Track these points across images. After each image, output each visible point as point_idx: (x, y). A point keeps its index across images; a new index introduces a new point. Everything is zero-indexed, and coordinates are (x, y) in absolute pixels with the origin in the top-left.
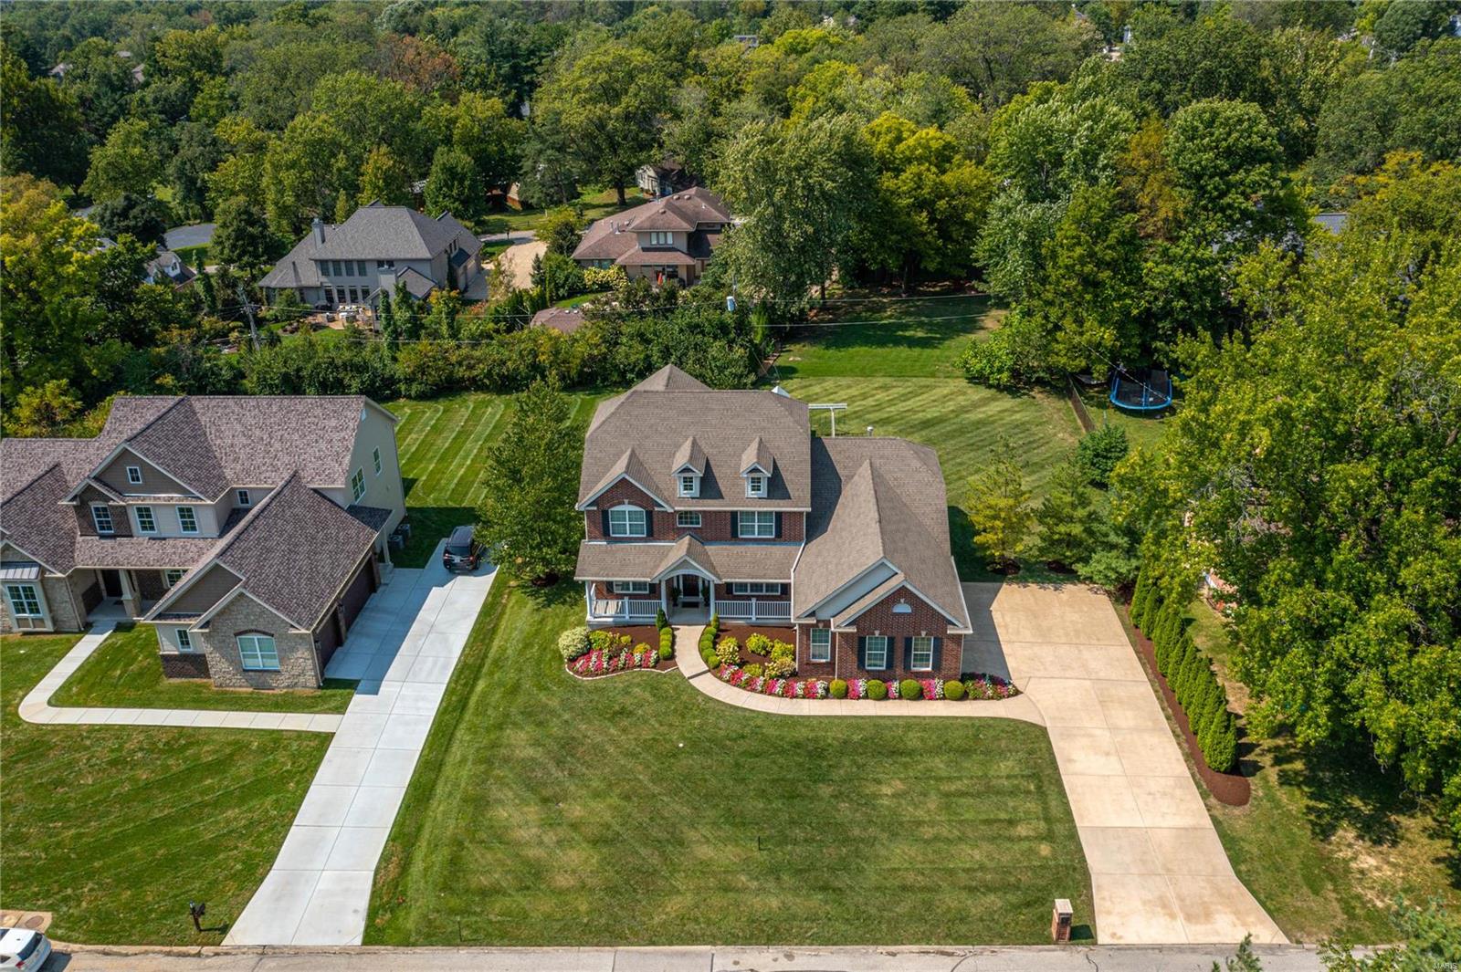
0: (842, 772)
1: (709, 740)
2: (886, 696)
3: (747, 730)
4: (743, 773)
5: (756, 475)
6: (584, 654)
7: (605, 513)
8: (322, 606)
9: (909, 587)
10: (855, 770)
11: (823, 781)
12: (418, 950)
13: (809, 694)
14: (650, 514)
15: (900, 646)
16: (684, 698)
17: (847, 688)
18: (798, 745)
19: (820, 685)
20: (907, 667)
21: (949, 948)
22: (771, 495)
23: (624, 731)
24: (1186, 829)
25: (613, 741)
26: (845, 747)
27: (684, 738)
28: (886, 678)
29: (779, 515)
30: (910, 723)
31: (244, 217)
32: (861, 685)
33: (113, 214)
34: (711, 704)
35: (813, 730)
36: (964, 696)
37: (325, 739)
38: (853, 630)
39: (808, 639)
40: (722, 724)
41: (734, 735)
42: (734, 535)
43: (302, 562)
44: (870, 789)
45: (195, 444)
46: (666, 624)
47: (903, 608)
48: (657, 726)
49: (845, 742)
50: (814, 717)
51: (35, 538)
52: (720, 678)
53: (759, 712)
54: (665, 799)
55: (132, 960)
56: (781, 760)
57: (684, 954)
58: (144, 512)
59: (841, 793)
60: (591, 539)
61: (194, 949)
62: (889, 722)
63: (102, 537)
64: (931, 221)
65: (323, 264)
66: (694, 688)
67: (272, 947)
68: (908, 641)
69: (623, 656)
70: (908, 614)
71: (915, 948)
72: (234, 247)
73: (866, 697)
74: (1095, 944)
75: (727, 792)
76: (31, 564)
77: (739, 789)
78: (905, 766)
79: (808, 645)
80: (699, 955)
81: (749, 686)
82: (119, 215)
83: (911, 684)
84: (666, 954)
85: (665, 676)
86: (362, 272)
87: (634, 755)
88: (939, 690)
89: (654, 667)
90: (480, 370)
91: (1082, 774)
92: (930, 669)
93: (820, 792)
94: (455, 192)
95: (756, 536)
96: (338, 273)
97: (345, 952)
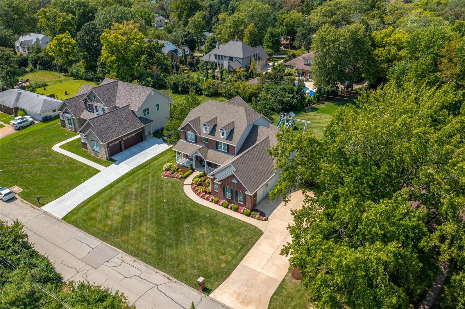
0: (195, 222)
1: (172, 202)
2: (227, 207)
3: (183, 203)
5: (223, 131)
7: (186, 133)
8: (112, 139)
9: (234, 174)
10: (199, 223)
11: (188, 223)
12: (69, 225)
13: (207, 199)
14: (196, 136)
15: (234, 193)
16: (178, 189)
17: (218, 201)
19: (212, 198)
20: (236, 201)
21: (171, 278)
22: (227, 139)
23: (157, 192)
24: (271, 278)
25: (152, 194)
27: (167, 199)
28: (230, 202)
29: (228, 145)
31: (213, 40)
32: (222, 202)
33: (184, 36)
34: (182, 193)
36: (249, 215)
37: (98, 171)
38: (220, 183)
40: (179, 199)
42: (217, 148)
43: (114, 127)
44: (197, 230)
45: (112, 93)
47: (235, 181)
48: (164, 194)
49: (204, 215)
51: (74, 108)
52: (191, 187)
54: (148, 212)
55: (24, 205)
57: (114, 250)
58: (96, 107)
59: (189, 228)
60: (182, 139)
61: (35, 207)
62: (220, 214)
63: (89, 111)
65: (216, 55)
66: (183, 188)
67: (47, 212)
68: (237, 192)
69: (174, 174)
70: (236, 184)
71: (164, 274)
72: (208, 48)
73: (222, 206)
74: (208, 295)
75: (163, 216)
76: (70, 114)
78: (213, 228)
79: (213, 185)
80: (117, 251)
81: (196, 192)
82: (185, 36)
83: (236, 206)
84: (111, 248)
85: (179, 182)
86: (222, 59)
87: (152, 199)
88: (242, 211)
89: (179, 179)
90: (223, 91)
91: (258, 250)
92: (243, 203)
93: (185, 225)
94: (271, 40)
95: (222, 150)
96: (219, 59)
97: (57, 219)
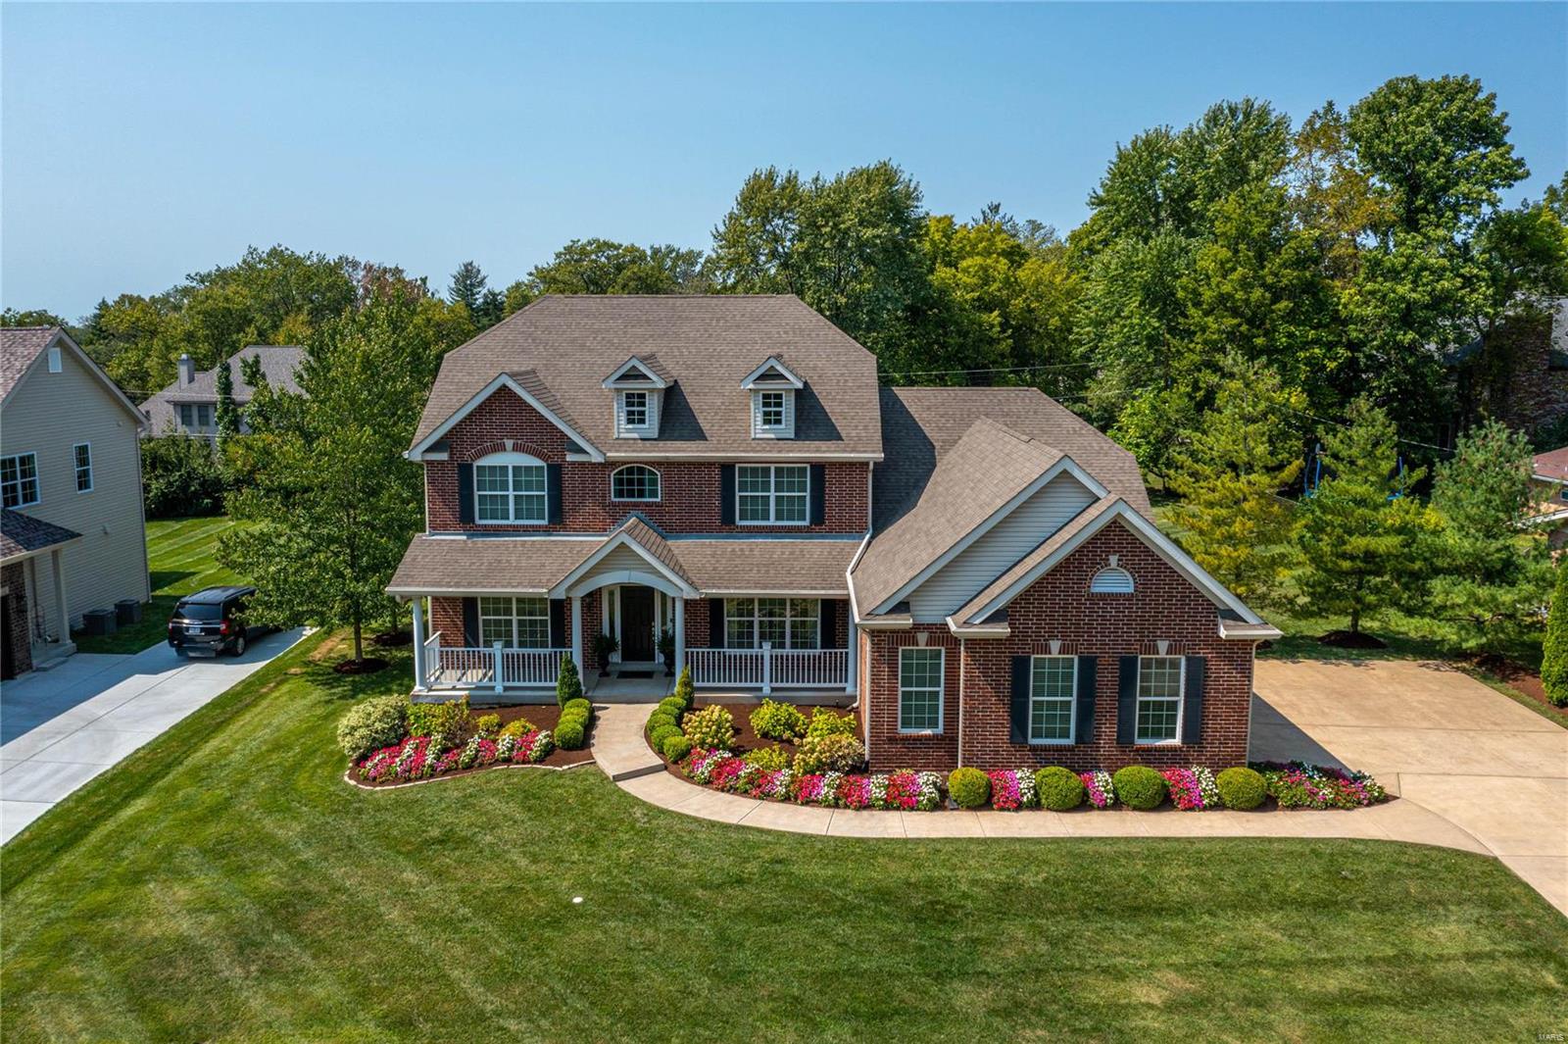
0: (1010, 953)
1: (654, 889)
2: (1082, 803)
3: (752, 867)
4: (740, 958)
5: (772, 386)
6: (387, 746)
7: (465, 470)
9: (1130, 515)
10: (1043, 948)
11: (963, 975)
13: (901, 800)
14: (556, 472)
15: (1107, 678)
16: (602, 810)
17: (990, 787)
18: (883, 895)
19: (925, 781)
20: (1124, 738)
22: (801, 433)
23: (440, 875)
25: (403, 894)
26: (1007, 900)
27: (586, 885)
28: (1080, 760)
29: (819, 469)
30: (1158, 851)
32: (1023, 779)
34: (662, 821)
35: (918, 866)
36: (1266, 803)
38: (1002, 630)
39: (893, 674)
40: (687, 856)
41: (717, 879)
42: (728, 518)
44: (1099, 991)
46: (575, 693)
47: (1114, 581)
48: (523, 862)
49: (1006, 889)
50: (918, 841)
52: (690, 779)
53: (781, 835)
54: (512, 1025)
56: (843, 930)
59: (1018, 1005)
60: (436, 528)
64: (1004, 326)
66: (626, 795)
68: (1127, 666)
69: (473, 743)
70: (1128, 597)
73: (1037, 804)
75: (690, 1005)
77: (726, 1000)
78: (1177, 936)
79: (893, 690)
81: (758, 788)
83: (1139, 774)
85: (561, 775)
87: (450, 924)
88: (1207, 786)
89: (539, 760)
92: (1177, 741)
93: (959, 1002)
95: (772, 522)
